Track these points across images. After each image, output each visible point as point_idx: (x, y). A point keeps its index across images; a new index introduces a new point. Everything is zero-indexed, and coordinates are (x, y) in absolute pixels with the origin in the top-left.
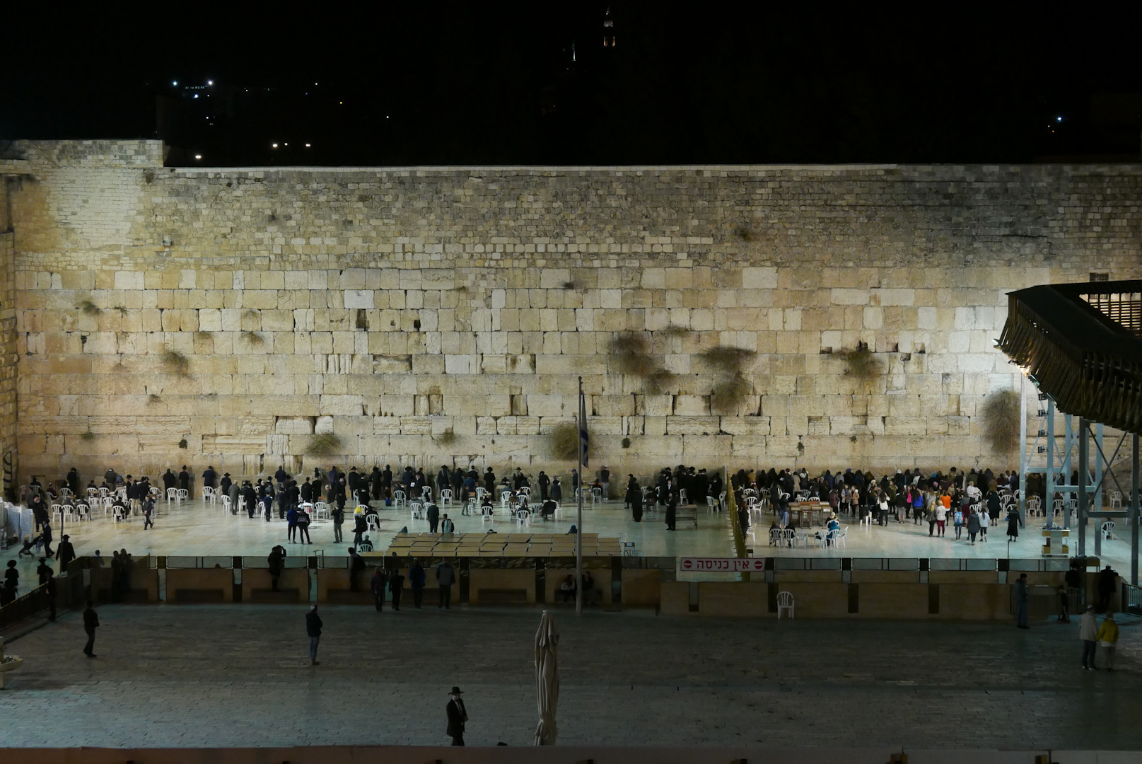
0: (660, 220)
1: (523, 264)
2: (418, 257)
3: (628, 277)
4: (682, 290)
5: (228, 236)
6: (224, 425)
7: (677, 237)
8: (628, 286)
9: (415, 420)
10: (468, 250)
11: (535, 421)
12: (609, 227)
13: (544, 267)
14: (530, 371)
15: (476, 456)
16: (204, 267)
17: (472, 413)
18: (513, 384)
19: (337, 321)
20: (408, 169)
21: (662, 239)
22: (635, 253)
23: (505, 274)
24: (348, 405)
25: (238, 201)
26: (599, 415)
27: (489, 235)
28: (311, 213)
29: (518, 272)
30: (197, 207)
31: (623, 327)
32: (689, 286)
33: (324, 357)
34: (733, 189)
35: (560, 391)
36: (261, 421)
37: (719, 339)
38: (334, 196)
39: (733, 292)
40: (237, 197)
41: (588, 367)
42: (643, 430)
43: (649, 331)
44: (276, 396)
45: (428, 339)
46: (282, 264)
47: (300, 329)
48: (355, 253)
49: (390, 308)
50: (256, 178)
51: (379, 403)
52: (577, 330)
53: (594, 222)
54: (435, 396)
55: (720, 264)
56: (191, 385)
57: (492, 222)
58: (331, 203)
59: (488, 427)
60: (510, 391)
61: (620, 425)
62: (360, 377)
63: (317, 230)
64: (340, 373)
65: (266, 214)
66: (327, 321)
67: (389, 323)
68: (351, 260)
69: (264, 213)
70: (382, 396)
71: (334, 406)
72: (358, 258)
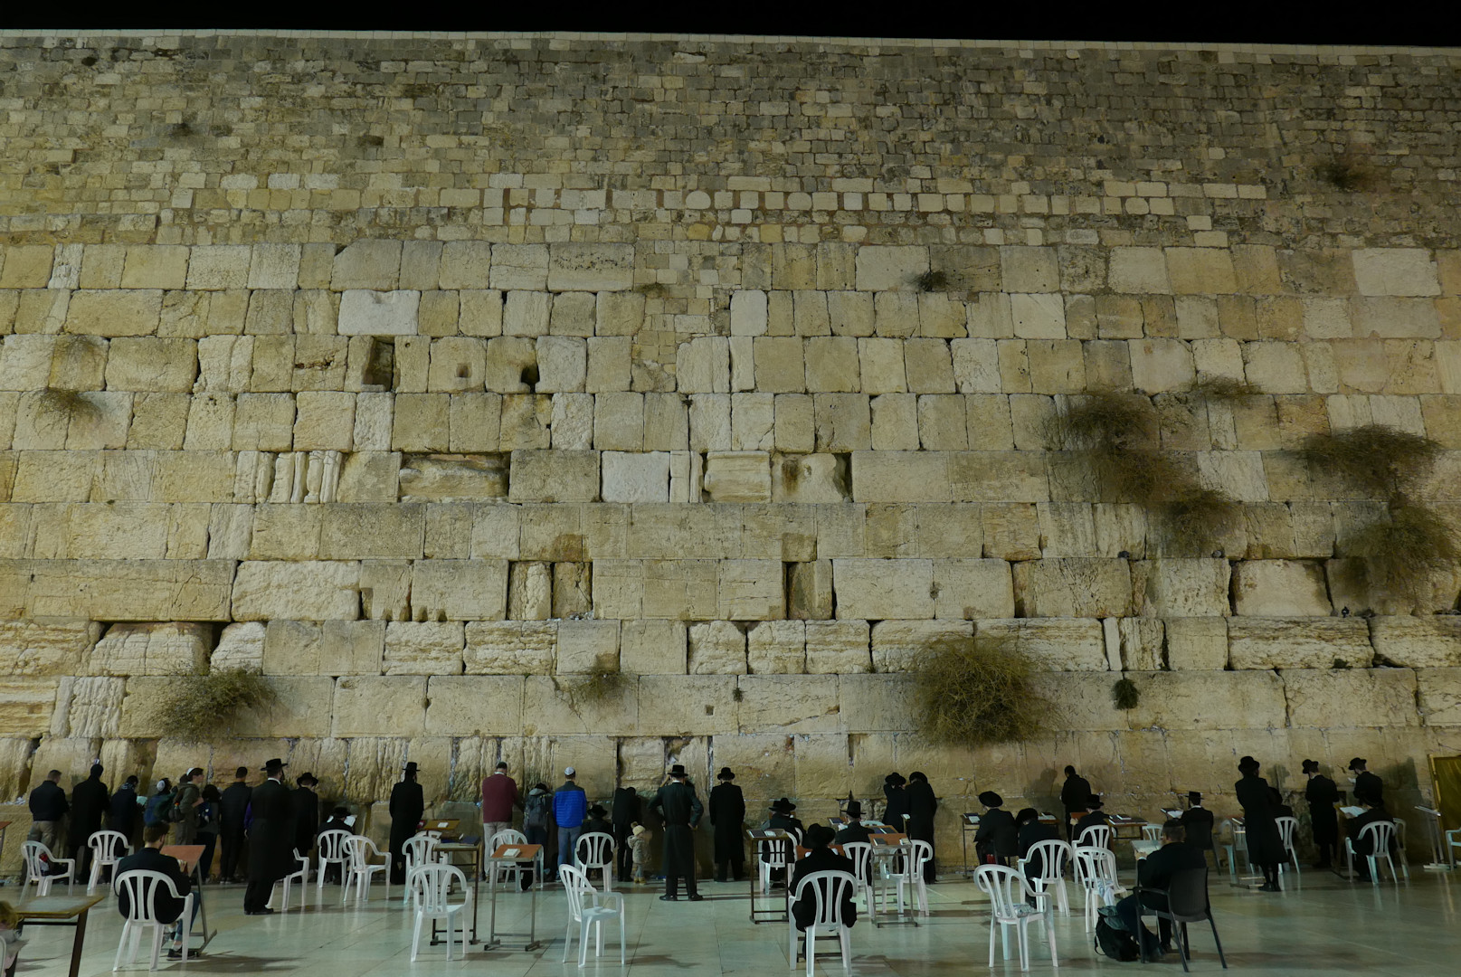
0: (1134, 147)
1: (810, 234)
2: (538, 217)
3: (1074, 266)
4: (1215, 297)
5: (63, 171)
7: (1179, 181)
8: (1078, 288)
9: (508, 632)
10: (668, 203)
11: (857, 634)
12: (1016, 160)
13: (862, 244)
14: (836, 497)
15: (687, 738)
17: (674, 611)
18: (793, 528)
19: (312, 366)
20: (529, 35)
21: (1145, 188)
22: (1086, 216)
23: (764, 256)
24: (316, 590)
25: (104, 95)
26: (1034, 615)
27: (723, 173)
28: (281, 121)
29: (799, 253)
31: (1077, 382)
32: (1230, 287)
33: (265, 458)
34: (1293, 87)
35: (923, 548)
37: (1326, 414)
38: (345, 87)
39: (1338, 302)
40: (104, 86)
41: (996, 483)
42: (1165, 656)
43: (1144, 393)
44: (109, 562)
45: (557, 411)
46: (189, 231)
47: (210, 386)
48: (382, 206)
49: (459, 334)
50: (159, 50)
51: (405, 585)
52: (958, 392)
53: (979, 148)
54: (569, 566)
55: (1294, 241)
57: (728, 146)
58: (334, 102)
59: (721, 651)
60: (785, 550)
61: (1100, 642)
62: (357, 510)
63: (292, 156)
64: (302, 501)
65: (167, 122)
66: (285, 364)
67: (455, 370)
68: (370, 222)
69: (163, 120)
70: (416, 562)
71: (275, 591)
72: (387, 218)
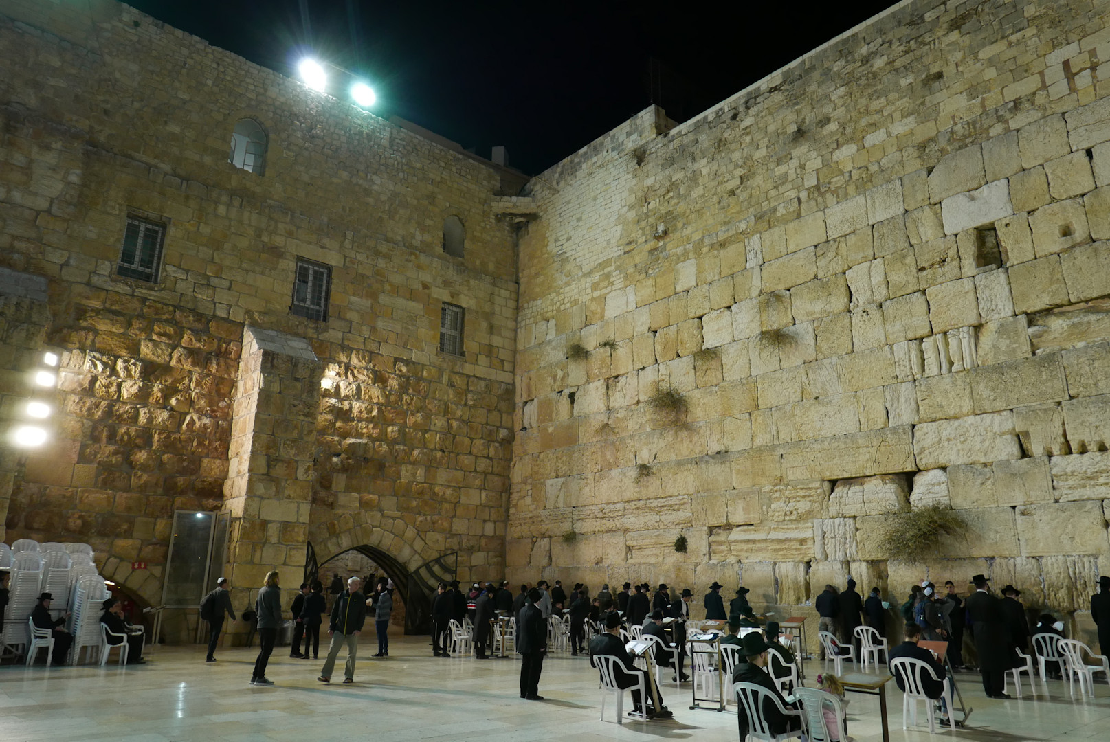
2: (1105, 71)
5: (737, 192)
6: (740, 505)
16: (705, 250)
19: (932, 266)
24: (979, 439)
25: (748, 134)
28: (862, 96)
30: (695, 169)
33: (914, 345)
36: (802, 493)
38: (902, 48)
44: (825, 439)
46: (820, 200)
47: (861, 303)
49: (1053, 200)
50: (772, 88)
51: (1058, 423)
56: (691, 442)
58: (896, 63)
62: (999, 369)
63: (876, 117)
64: (950, 371)
65: (788, 133)
66: (911, 271)
67: (1057, 232)
68: (949, 140)
69: (785, 133)
70: (1063, 403)
71: (946, 444)
72: (962, 131)
